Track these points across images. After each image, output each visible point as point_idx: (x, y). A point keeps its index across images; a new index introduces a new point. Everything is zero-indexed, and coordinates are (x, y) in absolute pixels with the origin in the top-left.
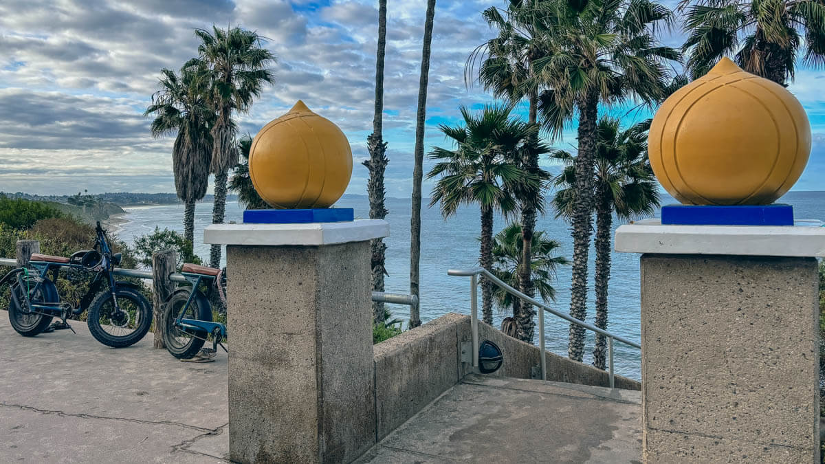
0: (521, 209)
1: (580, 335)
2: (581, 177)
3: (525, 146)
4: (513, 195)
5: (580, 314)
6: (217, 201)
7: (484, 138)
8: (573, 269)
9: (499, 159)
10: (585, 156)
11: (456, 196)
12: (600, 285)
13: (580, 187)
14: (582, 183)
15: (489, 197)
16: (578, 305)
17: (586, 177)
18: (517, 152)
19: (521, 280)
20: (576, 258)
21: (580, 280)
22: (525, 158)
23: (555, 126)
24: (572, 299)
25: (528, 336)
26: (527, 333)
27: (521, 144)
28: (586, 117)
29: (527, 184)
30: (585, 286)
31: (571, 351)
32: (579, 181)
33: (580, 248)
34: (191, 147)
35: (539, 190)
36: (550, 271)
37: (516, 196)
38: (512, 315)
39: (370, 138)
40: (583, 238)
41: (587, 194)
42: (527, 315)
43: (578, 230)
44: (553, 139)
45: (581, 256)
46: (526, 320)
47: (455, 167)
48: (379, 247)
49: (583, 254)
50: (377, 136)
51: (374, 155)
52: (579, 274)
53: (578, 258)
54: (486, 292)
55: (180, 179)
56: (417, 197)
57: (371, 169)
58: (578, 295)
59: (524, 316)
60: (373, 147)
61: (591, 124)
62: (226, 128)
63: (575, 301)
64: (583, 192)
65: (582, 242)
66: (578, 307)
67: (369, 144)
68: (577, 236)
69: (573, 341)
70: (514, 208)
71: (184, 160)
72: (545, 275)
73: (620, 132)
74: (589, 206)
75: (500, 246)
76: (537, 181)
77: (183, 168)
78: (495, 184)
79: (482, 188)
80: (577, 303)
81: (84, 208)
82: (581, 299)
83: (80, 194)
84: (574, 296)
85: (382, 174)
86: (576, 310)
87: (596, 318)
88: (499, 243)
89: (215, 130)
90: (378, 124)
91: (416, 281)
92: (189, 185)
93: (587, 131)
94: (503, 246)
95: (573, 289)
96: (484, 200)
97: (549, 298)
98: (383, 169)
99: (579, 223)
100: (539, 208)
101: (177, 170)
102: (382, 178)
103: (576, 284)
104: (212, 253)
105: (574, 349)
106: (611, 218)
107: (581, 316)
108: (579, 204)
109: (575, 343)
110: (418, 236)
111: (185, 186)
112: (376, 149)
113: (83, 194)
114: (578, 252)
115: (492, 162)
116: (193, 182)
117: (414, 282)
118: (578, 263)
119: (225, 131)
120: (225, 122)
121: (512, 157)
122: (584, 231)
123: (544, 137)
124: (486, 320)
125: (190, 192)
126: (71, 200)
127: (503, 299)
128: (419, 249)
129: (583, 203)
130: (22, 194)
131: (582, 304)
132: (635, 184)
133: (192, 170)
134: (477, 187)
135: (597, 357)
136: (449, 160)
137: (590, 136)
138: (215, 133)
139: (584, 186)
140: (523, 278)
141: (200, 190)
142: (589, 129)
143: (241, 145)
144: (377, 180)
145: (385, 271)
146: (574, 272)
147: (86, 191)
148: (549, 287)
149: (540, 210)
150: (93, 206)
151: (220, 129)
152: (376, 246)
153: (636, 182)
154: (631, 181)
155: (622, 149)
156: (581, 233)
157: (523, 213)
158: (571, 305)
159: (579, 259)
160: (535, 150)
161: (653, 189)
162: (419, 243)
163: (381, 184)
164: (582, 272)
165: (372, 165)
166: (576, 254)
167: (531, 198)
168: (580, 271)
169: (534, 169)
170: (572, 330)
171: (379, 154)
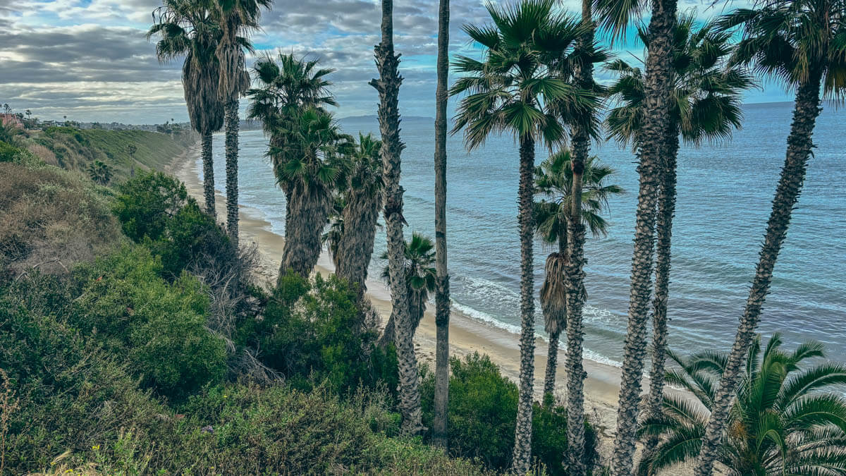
0: (571, 136)
1: (644, 298)
2: (651, 93)
3: (577, 51)
4: (560, 120)
5: (645, 272)
6: (229, 133)
7: (522, 41)
8: (637, 215)
9: (541, 72)
10: (659, 64)
11: (484, 122)
12: (663, 224)
13: (650, 106)
14: (653, 101)
15: (526, 125)
16: (643, 260)
17: (658, 92)
18: (566, 61)
19: (569, 223)
20: (641, 200)
21: (646, 229)
22: (577, 70)
23: (616, 23)
24: (635, 253)
25: (576, 289)
26: (575, 285)
27: (570, 50)
28: (661, 8)
29: (578, 104)
30: (652, 236)
31: (631, 317)
32: (650, 98)
33: (647, 188)
34: (200, 71)
35: (595, 111)
36: (602, 202)
37: (564, 120)
38: (558, 251)
39: (377, 49)
40: (651, 174)
41: (659, 116)
42: (576, 264)
43: (646, 164)
44: (612, 41)
45: (648, 198)
46: (574, 271)
47: (484, 83)
48: (394, 190)
49: (652, 195)
50: (386, 45)
51: (384, 71)
52: (645, 221)
53: (644, 200)
54: (525, 244)
55: (193, 108)
56: (442, 126)
57: (381, 90)
58: (644, 247)
59: (572, 265)
60: (382, 61)
61: (669, 18)
62: (232, 46)
63: (638, 255)
64: (653, 113)
65: (650, 179)
66: (642, 263)
67: (377, 57)
68: (644, 172)
69: (635, 305)
70: (561, 137)
71: (194, 86)
72: (595, 205)
73: (693, 33)
74: (660, 131)
75: (546, 175)
76: (593, 99)
77: (194, 96)
78: (537, 107)
79: (516, 113)
80: (641, 258)
81: (172, 135)
82: (647, 252)
83: (168, 122)
84: (637, 249)
85: (396, 97)
86: (639, 267)
87: (657, 263)
88: (544, 170)
89: (220, 50)
90: (388, 30)
91: (442, 230)
92: (203, 115)
93: (661, 27)
94: (550, 175)
95: (637, 240)
96: (521, 128)
97: (599, 230)
98: (396, 91)
99: (647, 154)
100: (594, 135)
101: (188, 98)
102: (396, 102)
103: (641, 234)
104: (228, 191)
105: (636, 314)
106: (678, 143)
107: (647, 274)
108: (648, 129)
109: (638, 308)
110: (444, 175)
111: (199, 116)
112: (386, 63)
113: (171, 123)
114: (645, 192)
115: (532, 77)
116: (207, 112)
117: (440, 230)
118: (644, 206)
119: (231, 51)
120: (231, 40)
121: (559, 69)
122: (654, 165)
123: (601, 40)
124: (526, 278)
125: (204, 122)
126: (160, 128)
127: (548, 234)
128: (445, 191)
129: (654, 128)
130: (117, 124)
131: (647, 259)
132: (710, 98)
133: (204, 98)
134: (510, 111)
135: (657, 307)
136: (477, 74)
137: (666, 35)
138: (219, 54)
139: (655, 105)
140: (572, 220)
141: (215, 121)
142: (665, 25)
143: (259, 68)
144: (389, 105)
145: (403, 220)
146: (639, 218)
147: (172, 120)
148: (600, 220)
149: (595, 137)
150: (181, 134)
151: (225, 49)
152: (390, 189)
153: (710, 95)
154: (705, 95)
155: (696, 55)
156: (650, 168)
157: (574, 140)
158: (634, 259)
159: (646, 202)
160: (588, 57)
161: (732, 103)
162: (444, 183)
163: (395, 110)
164: (650, 218)
165: (382, 85)
166: (643, 196)
167: (584, 121)
168: (646, 218)
169: (587, 83)
170: (634, 292)
171: (390, 69)
